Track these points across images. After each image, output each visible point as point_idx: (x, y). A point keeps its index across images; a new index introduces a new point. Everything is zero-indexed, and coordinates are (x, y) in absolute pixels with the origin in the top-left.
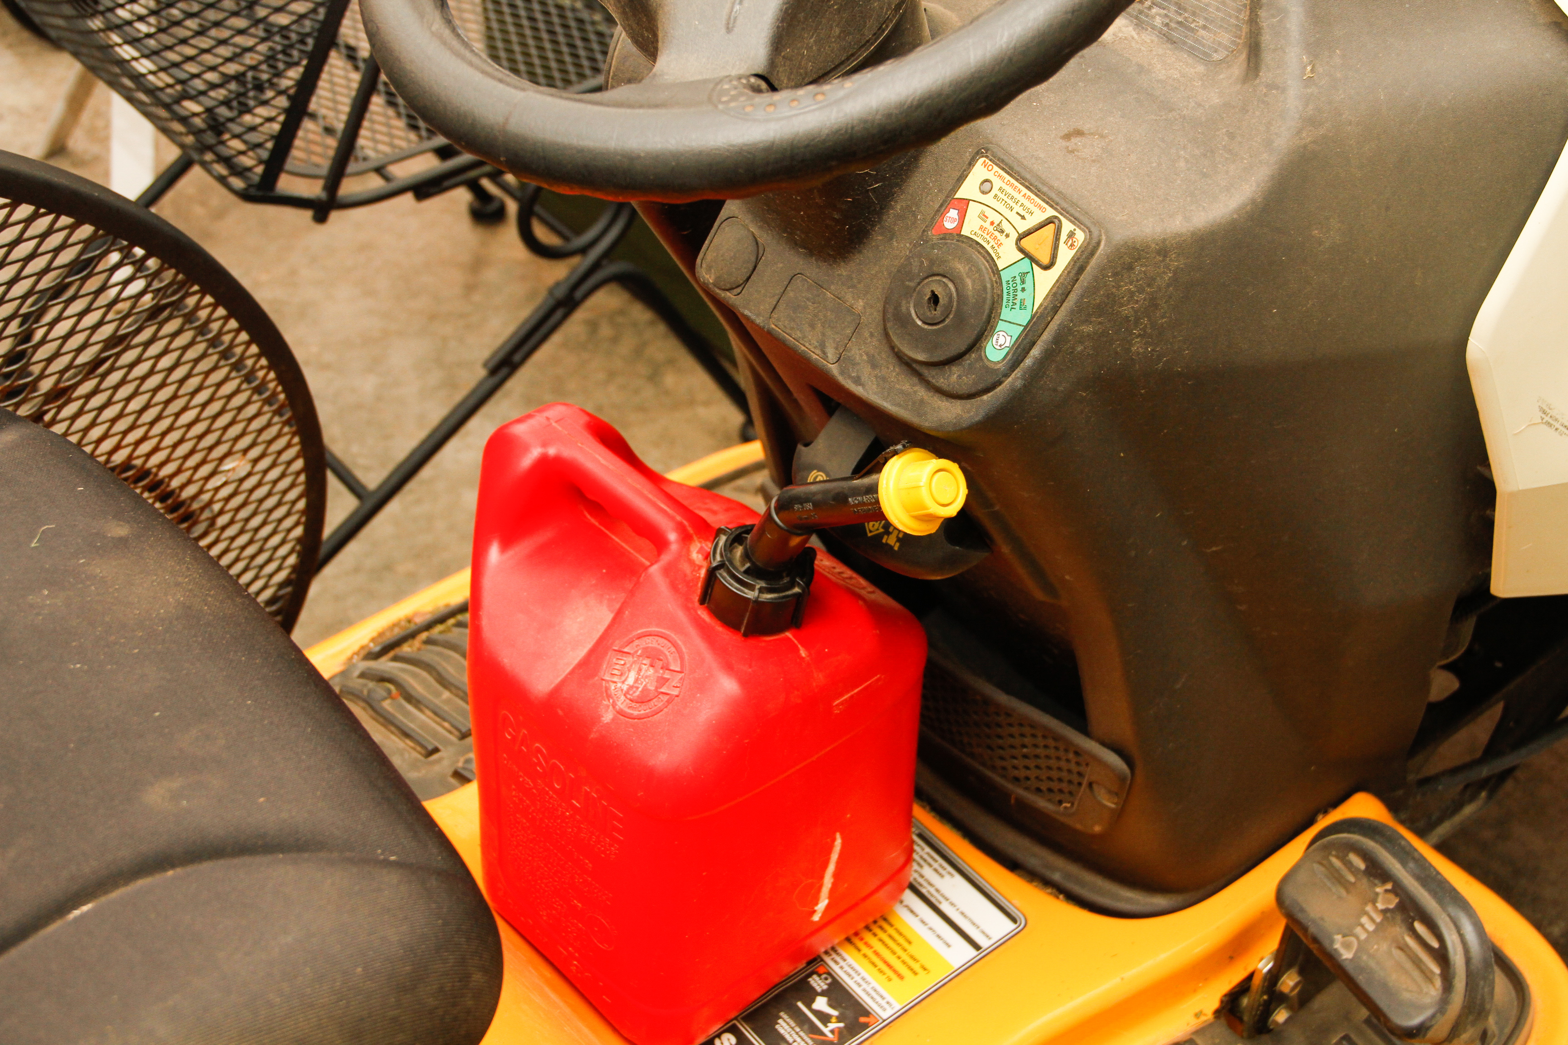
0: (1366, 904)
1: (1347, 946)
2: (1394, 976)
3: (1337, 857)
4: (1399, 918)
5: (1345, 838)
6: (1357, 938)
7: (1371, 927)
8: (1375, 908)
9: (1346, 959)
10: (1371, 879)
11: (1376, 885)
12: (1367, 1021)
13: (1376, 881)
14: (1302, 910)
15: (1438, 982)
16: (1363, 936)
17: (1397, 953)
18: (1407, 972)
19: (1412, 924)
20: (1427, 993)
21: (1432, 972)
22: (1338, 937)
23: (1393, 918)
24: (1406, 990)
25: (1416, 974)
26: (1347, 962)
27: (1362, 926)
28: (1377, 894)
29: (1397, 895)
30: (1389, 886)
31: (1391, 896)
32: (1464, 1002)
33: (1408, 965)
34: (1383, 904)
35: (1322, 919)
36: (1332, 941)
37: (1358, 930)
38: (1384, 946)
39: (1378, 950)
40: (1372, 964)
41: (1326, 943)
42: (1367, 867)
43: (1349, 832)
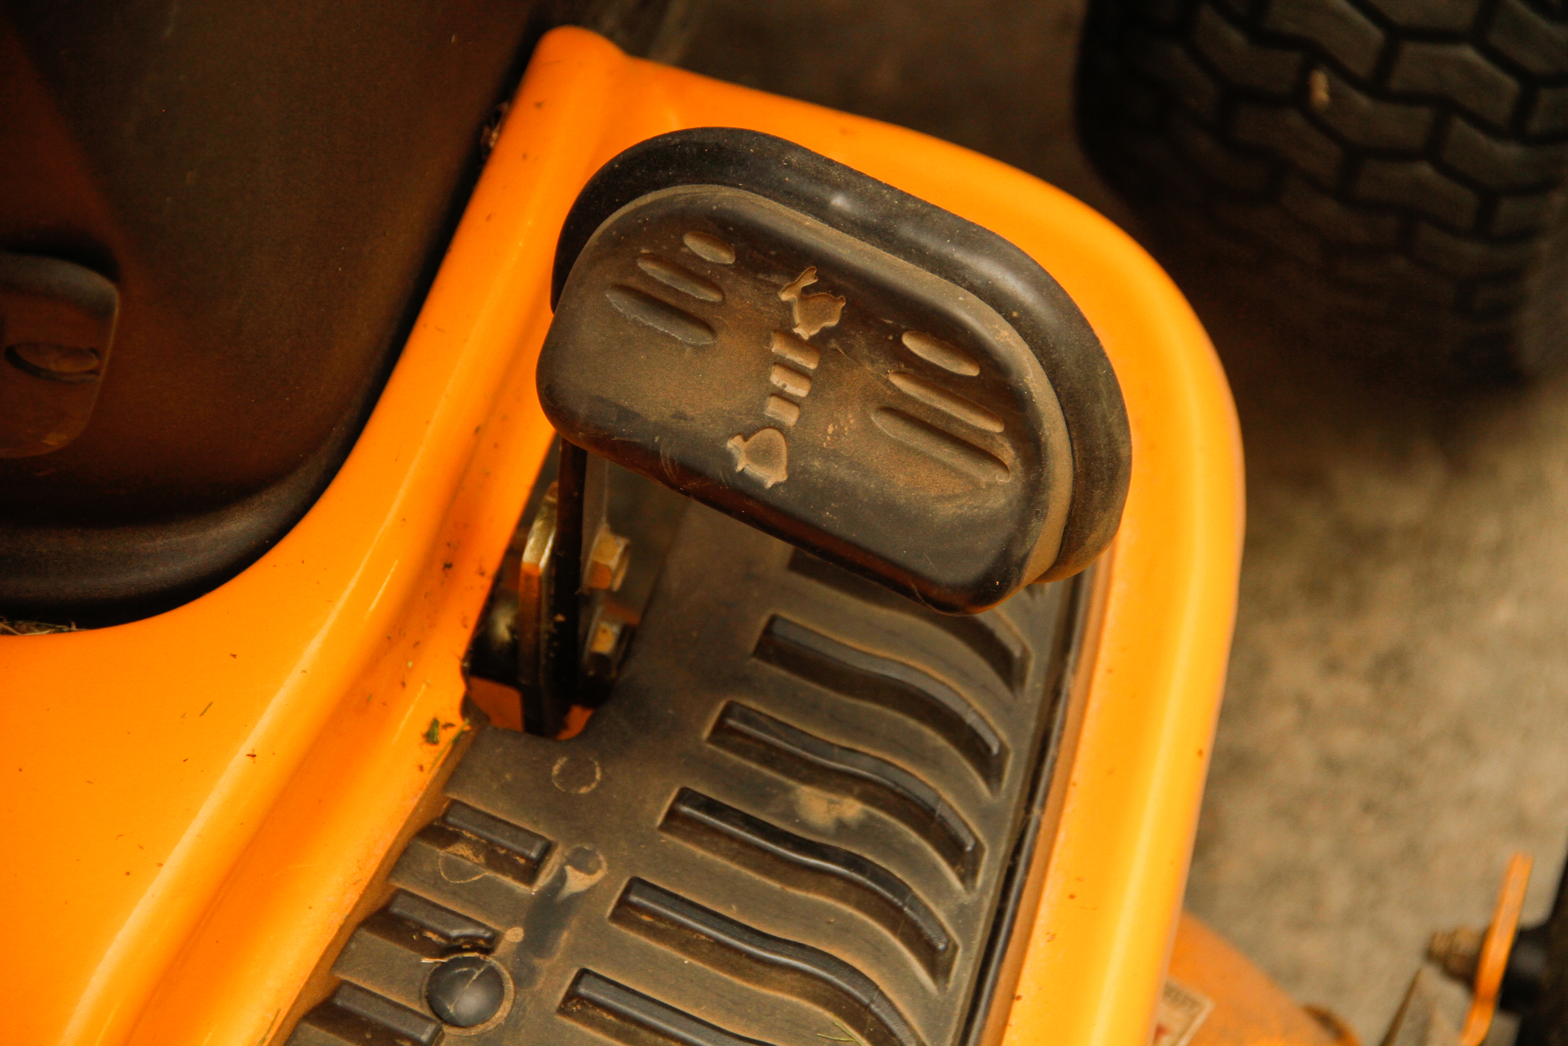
0: (768, 340)
1: (764, 456)
2: (901, 480)
3: (653, 258)
4: (860, 342)
5: (657, 203)
6: (779, 427)
7: (799, 389)
8: (795, 341)
9: (776, 486)
10: (761, 276)
11: (778, 287)
12: (795, 565)
13: (775, 279)
14: (626, 415)
15: (1008, 453)
16: (790, 417)
17: (883, 423)
18: (926, 458)
19: (898, 341)
20: (990, 486)
21: (985, 434)
22: (734, 444)
23: (848, 349)
24: (940, 499)
25: (945, 453)
26: (782, 490)
27: (781, 395)
28: (788, 306)
29: (835, 291)
30: (808, 280)
31: (820, 301)
32: (1075, 469)
33: (920, 441)
34: (809, 323)
35: (680, 416)
36: (728, 458)
37: (773, 408)
38: (851, 420)
39: (837, 434)
40: (841, 472)
41: (715, 470)
42: (739, 256)
43: (657, 186)
